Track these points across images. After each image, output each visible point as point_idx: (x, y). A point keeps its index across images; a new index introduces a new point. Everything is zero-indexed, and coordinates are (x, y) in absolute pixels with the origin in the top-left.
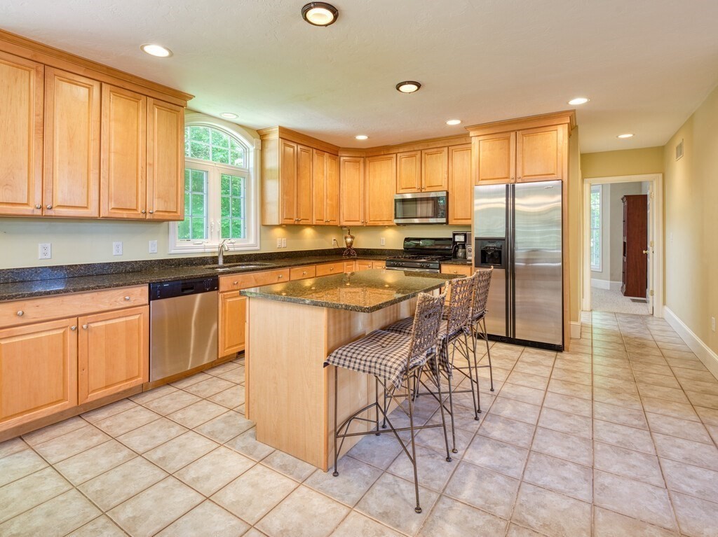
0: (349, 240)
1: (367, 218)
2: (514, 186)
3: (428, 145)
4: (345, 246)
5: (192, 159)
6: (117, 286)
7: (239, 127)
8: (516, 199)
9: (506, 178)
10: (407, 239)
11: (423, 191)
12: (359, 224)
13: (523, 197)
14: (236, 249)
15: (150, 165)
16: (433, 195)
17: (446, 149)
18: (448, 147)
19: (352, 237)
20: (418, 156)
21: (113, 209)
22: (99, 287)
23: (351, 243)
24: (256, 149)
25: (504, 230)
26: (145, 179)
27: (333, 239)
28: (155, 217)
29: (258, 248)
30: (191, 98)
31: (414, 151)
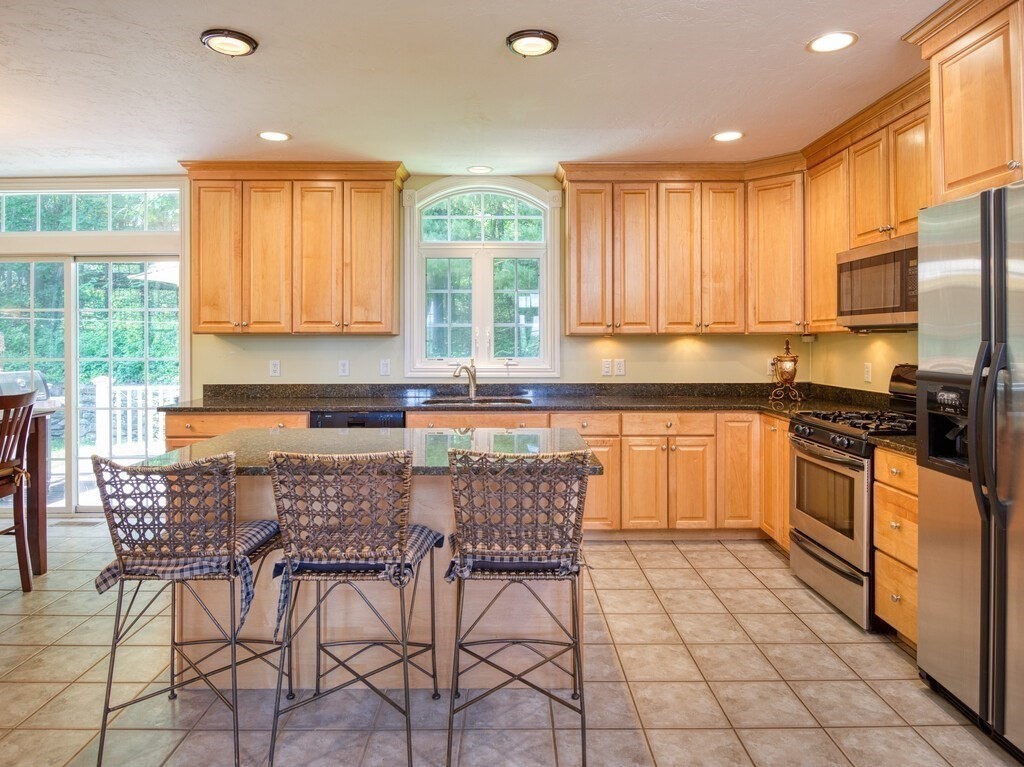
0: (788, 365)
1: (809, 314)
5: (454, 244)
6: (270, 410)
7: (517, 180)
11: (893, 235)
12: (792, 327)
14: (512, 374)
15: (347, 265)
19: (795, 361)
20: (884, 143)
21: (306, 322)
22: (252, 410)
24: (553, 208)
26: (340, 284)
28: (353, 331)
29: (556, 374)
30: (398, 167)
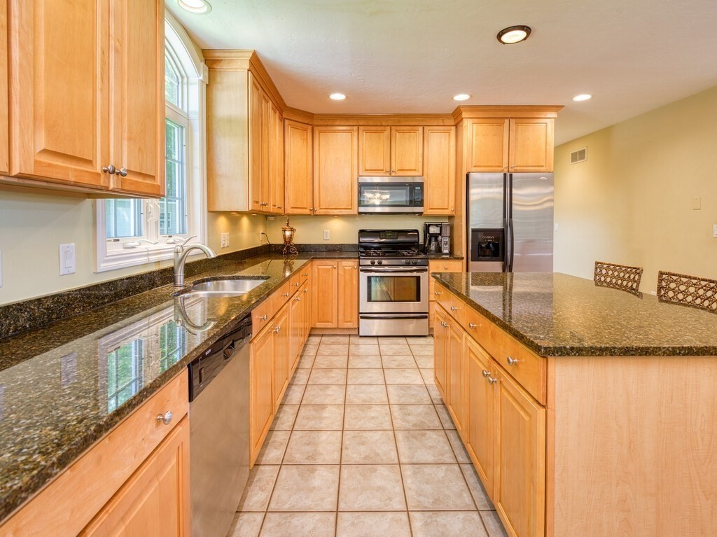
0: (288, 233)
1: (316, 205)
2: (511, 175)
3: (399, 121)
4: (282, 242)
8: (513, 190)
9: (500, 167)
10: (362, 233)
11: (393, 174)
12: (307, 212)
13: (520, 187)
16: (409, 180)
17: (421, 128)
18: (423, 126)
19: (292, 230)
20: (387, 132)
21: (45, 151)
23: (291, 237)
25: (501, 221)
27: (261, 232)
31: (382, 125)
